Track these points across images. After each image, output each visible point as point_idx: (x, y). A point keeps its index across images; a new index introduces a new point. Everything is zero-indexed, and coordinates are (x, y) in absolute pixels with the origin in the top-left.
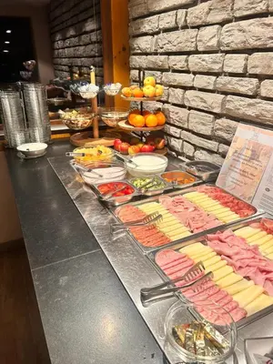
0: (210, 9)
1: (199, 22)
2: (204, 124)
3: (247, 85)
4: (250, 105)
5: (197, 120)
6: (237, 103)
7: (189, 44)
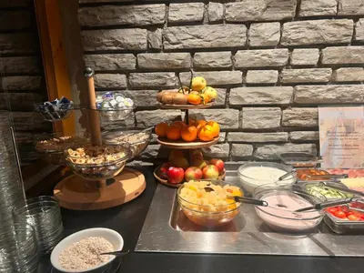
0: (268, 7)
1: (251, 18)
2: (269, 118)
3: (324, 74)
4: (329, 90)
5: (258, 116)
6: (313, 91)
7: (236, 39)
